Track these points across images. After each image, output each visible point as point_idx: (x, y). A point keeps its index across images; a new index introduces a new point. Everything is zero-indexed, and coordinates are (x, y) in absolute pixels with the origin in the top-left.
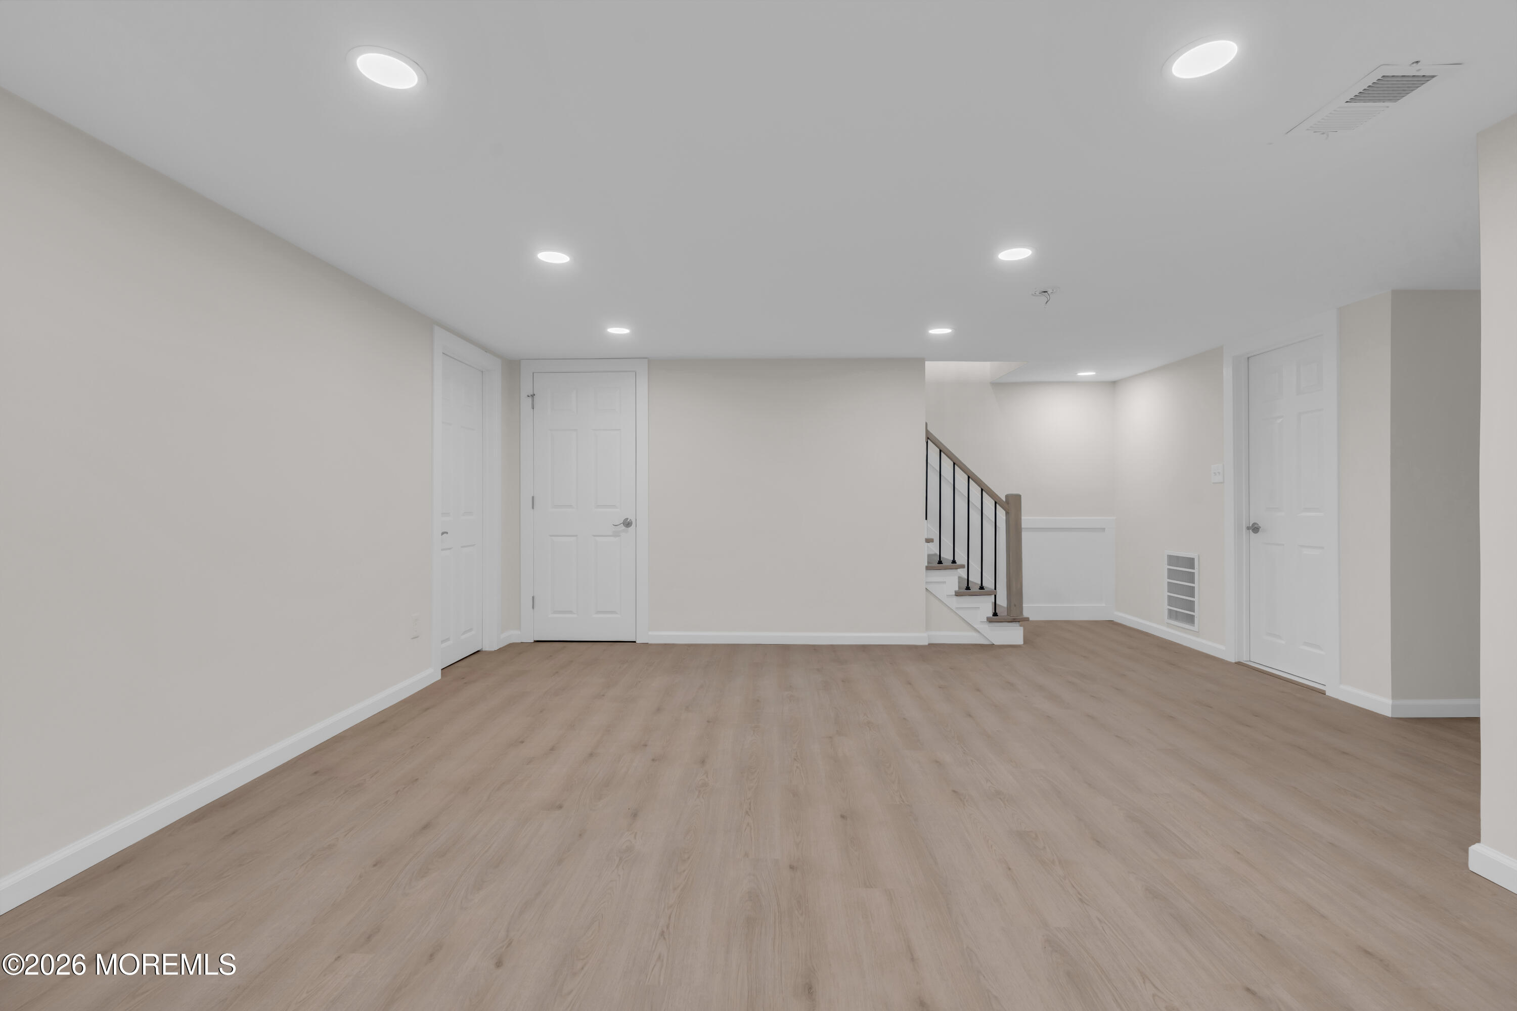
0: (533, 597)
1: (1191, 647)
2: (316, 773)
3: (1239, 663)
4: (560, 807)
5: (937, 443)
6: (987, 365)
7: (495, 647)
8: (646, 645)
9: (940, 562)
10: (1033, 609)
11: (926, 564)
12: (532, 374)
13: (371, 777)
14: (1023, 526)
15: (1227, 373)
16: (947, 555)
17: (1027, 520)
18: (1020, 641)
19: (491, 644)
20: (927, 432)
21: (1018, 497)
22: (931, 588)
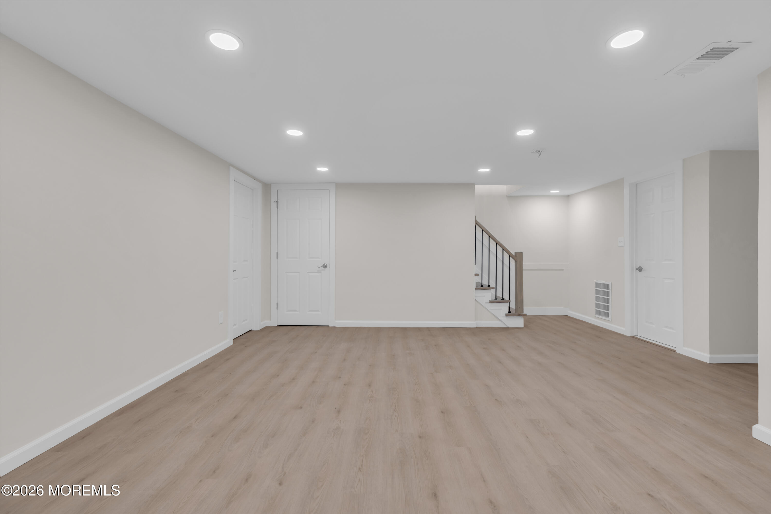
0: (277, 304)
1: (608, 329)
2: (176, 391)
3: (632, 337)
4: (301, 408)
5: (480, 226)
6: (505, 187)
7: (258, 329)
8: (334, 327)
9: (482, 286)
10: (528, 310)
11: (475, 287)
12: (277, 191)
13: (204, 393)
14: (523, 268)
15: (626, 191)
16: (485, 283)
17: (526, 264)
18: (522, 326)
19: (256, 328)
20: (476, 221)
21: (521, 253)
22: (478, 299)
